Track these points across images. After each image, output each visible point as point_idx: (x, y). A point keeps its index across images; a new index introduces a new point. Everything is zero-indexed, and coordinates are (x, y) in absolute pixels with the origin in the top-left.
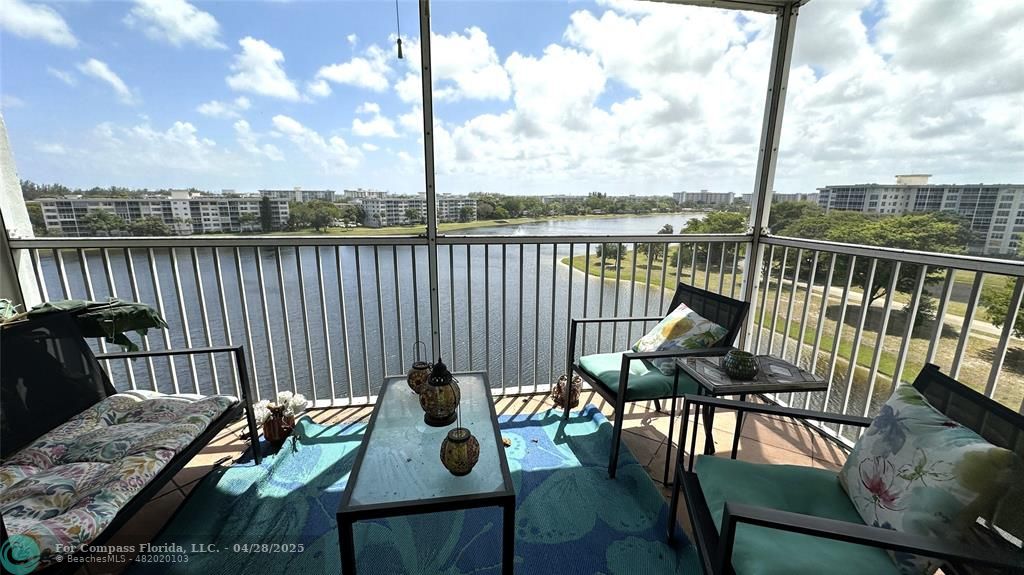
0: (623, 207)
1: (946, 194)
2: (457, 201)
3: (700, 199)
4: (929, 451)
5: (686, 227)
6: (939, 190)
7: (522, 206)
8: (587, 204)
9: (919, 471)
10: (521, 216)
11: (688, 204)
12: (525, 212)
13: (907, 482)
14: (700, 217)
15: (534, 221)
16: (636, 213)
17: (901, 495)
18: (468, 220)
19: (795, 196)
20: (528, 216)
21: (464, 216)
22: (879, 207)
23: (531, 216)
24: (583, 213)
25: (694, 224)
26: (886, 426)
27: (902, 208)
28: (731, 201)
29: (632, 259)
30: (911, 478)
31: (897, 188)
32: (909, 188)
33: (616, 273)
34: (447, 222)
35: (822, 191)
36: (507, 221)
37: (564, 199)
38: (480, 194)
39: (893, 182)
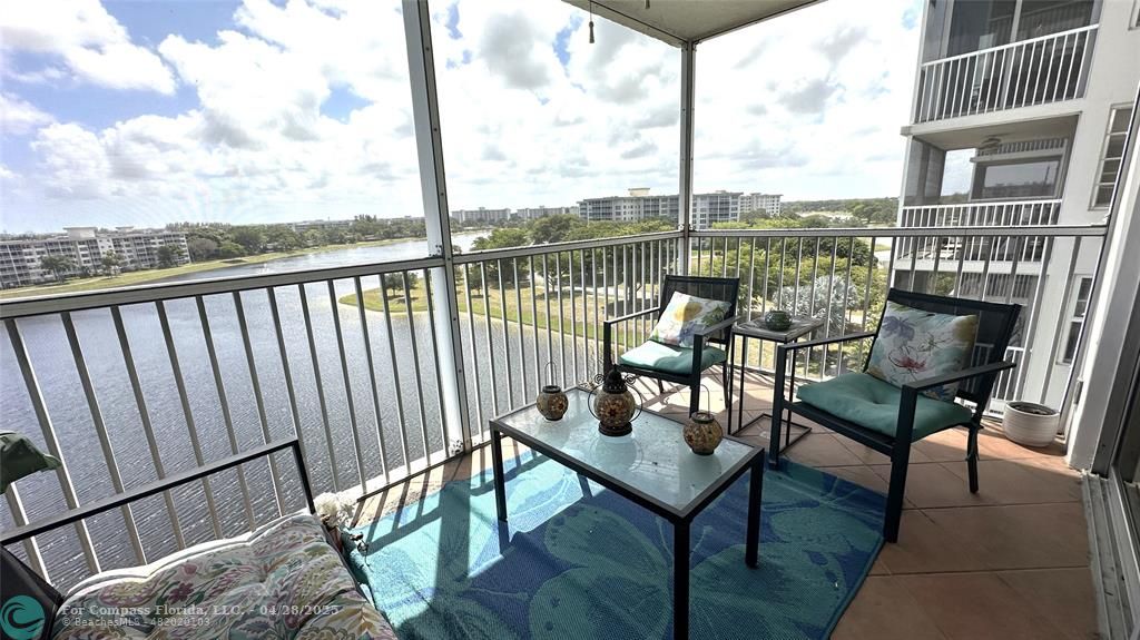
0: (399, 230)
1: (661, 203)
2: (147, 239)
3: (479, 217)
4: (932, 331)
5: (474, 246)
6: (656, 200)
7: (264, 238)
8: (354, 230)
9: (932, 343)
10: (264, 251)
11: (469, 223)
12: (270, 246)
13: (927, 353)
14: (486, 235)
15: (286, 255)
16: (416, 236)
17: (928, 361)
18: (176, 264)
19: (560, 209)
20: (275, 250)
21: (167, 258)
22: (623, 216)
23: (281, 250)
24: (352, 241)
25: (481, 242)
26: (896, 327)
27: (637, 215)
28: (509, 217)
29: (424, 287)
30: (929, 349)
31: (631, 200)
32: (638, 199)
33: (406, 305)
34: (137, 270)
35: (581, 204)
36: (243, 259)
37: (323, 226)
38: (186, 225)
39: (627, 194)
